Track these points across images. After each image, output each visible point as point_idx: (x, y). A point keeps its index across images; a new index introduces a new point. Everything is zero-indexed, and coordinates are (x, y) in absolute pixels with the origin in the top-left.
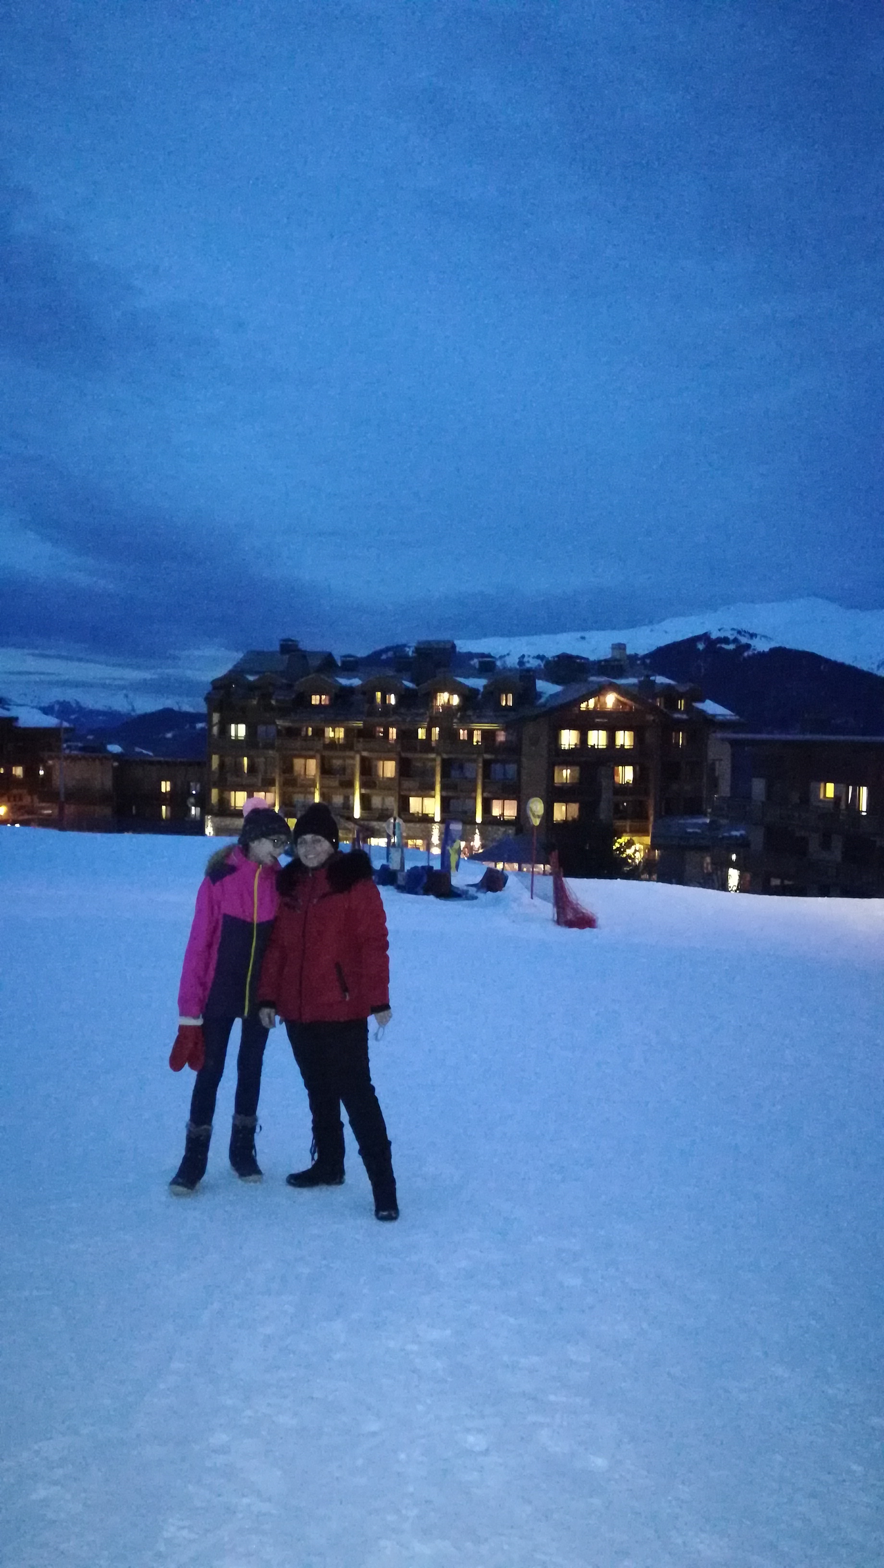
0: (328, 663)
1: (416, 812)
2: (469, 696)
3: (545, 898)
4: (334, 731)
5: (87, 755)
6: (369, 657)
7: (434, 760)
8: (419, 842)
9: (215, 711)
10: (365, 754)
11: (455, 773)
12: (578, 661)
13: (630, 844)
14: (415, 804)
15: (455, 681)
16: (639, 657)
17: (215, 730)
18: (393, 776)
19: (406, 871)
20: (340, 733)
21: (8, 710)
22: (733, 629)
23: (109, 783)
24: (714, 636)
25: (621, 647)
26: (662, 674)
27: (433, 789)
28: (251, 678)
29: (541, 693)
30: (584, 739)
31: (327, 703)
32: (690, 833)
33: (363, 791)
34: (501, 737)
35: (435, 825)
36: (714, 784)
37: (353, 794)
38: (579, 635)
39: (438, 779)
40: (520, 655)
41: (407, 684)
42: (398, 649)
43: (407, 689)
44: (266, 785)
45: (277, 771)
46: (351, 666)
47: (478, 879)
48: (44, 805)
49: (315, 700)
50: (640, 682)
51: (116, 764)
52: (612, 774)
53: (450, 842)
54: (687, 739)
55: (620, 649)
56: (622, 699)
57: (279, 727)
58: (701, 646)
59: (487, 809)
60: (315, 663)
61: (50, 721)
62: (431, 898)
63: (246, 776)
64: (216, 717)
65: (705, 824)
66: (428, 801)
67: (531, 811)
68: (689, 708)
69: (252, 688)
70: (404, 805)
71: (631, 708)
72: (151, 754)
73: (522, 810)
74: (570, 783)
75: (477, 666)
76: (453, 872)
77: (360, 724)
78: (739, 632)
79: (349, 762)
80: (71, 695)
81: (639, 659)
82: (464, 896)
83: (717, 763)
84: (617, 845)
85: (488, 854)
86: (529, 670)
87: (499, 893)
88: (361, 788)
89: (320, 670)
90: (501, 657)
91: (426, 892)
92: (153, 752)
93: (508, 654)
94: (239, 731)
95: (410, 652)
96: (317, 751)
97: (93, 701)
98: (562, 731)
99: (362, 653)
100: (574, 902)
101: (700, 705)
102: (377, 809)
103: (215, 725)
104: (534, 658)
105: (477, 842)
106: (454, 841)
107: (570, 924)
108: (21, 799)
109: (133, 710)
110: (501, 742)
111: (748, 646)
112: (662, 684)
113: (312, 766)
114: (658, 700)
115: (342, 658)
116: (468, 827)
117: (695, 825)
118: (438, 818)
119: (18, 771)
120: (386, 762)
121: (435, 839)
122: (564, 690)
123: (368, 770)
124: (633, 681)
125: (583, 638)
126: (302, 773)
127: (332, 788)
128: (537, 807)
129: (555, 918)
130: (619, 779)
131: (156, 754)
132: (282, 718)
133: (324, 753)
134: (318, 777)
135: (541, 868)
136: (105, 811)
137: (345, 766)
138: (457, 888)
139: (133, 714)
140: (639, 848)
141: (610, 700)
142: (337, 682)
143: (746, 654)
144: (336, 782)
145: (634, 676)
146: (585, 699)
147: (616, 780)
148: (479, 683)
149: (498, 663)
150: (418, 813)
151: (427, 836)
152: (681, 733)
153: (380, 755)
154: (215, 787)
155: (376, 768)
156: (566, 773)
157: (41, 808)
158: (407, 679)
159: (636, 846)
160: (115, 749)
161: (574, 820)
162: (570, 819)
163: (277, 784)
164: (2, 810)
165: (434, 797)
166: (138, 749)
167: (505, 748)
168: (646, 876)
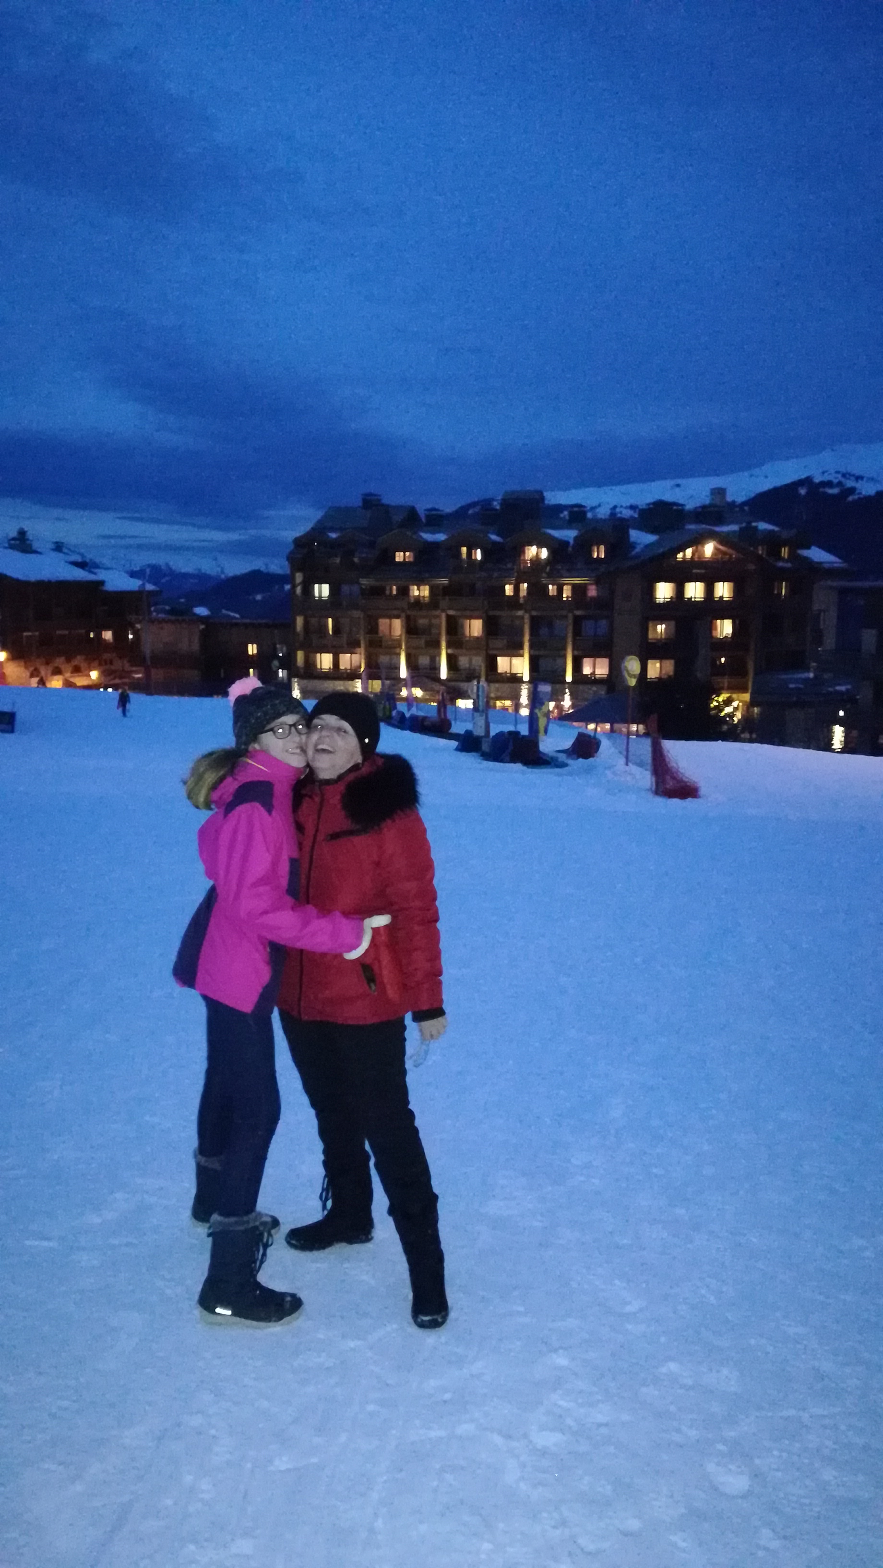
0: (411, 518)
1: (503, 672)
2: (558, 549)
3: (641, 764)
4: (419, 589)
5: (173, 618)
6: (457, 512)
7: (522, 618)
8: (508, 703)
9: (299, 570)
10: (451, 612)
11: (544, 631)
12: (675, 508)
13: (728, 702)
14: (503, 664)
15: (545, 534)
16: (737, 504)
17: (299, 590)
18: (479, 636)
19: (491, 737)
20: (425, 591)
21: (95, 574)
22: (837, 472)
23: (196, 647)
24: (817, 479)
25: (720, 492)
26: (763, 519)
27: (521, 647)
28: (333, 535)
29: (635, 543)
30: (680, 591)
31: (411, 559)
32: (792, 689)
33: (450, 651)
34: (592, 592)
35: (524, 685)
36: (818, 638)
37: (439, 655)
38: (673, 482)
39: (527, 638)
40: (611, 506)
41: (494, 537)
42: (486, 504)
43: (494, 543)
44: (351, 647)
45: (362, 632)
46: (435, 520)
47: (568, 744)
48: (134, 669)
49: (399, 557)
50: (741, 529)
51: (202, 627)
52: (711, 627)
53: (537, 705)
54: (791, 590)
55: (719, 493)
56: (720, 547)
57: (363, 587)
58: (803, 491)
59: (577, 668)
60: (397, 518)
61: (133, 584)
62: (519, 766)
63: (331, 637)
64: (299, 577)
65: (808, 679)
66: (516, 661)
67: (627, 671)
68: (793, 556)
69: (334, 545)
70: (492, 665)
71: (731, 555)
72: (237, 616)
73: (615, 668)
74: (665, 639)
75: (567, 517)
76: (542, 736)
77: (445, 581)
78: (844, 475)
79: (434, 621)
80: (160, 559)
81: (737, 506)
82: (553, 764)
83: (822, 614)
84: (715, 703)
85: (580, 715)
86: (622, 520)
87: (591, 759)
88: (448, 647)
89: (404, 524)
90: (593, 509)
91: (513, 760)
92: (239, 614)
93: (599, 506)
94: (323, 591)
95: (496, 505)
96: (403, 610)
97: (184, 564)
98: (657, 584)
100: (674, 770)
101: (805, 553)
102: (465, 670)
103: (299, 584)
104: (626, 508)
105: (567, 702)
106: (542, 704)
107: (670, 794)
108: (111, 663)
109: (223, 572)
110: (592, 598)
111: (852, 490)
112: (765, 530)
113: (397, 627)
114: (760, 548)
115: (426, 512)
116: (558, 686)
117: (797, 681)
118: (526, 678)
119: (108, 635)
120: (472, 620)
121: (524, 699)
122: (660, 539)
123: (454, 629)
124: (734, 528)
125: (678, 486)
126: (387, 632)
127: (417, 648)
128: (633, 665)
129: (654, 788)
130: (717, 633)
131: (242, 617)
132: (366, 576)
133: (409, 612)
134: (403, 637)
135: (634, 728)
136: (193, 675)
137: (431, 626)
138: (544, 754)
139: (223, 576)
140: (738, 705)
141: (709, 549)
142: (421, 537)
143: (850, 498)
144: (422, 642)
145: (736, 523)
146: (683, 549)
147: (714, 634)
148: (569, 535)
149: (589, 515)
150: (506, 673)
151: (515, 697)
152: (784, 583)
153: (468, 613)
154: (300, 648)
155: (462, 626)
156: (661, 628)
157: (132, 672)
158: (493, 533)
159: (735, 704)
160: (202, 611)
161: (670, 677)
162: (665, 677)
163: (362, 645)
164: (94, 675)
165: (522, 656)
166: (224, 611)
167: (597, 602)
168: (746, 735)
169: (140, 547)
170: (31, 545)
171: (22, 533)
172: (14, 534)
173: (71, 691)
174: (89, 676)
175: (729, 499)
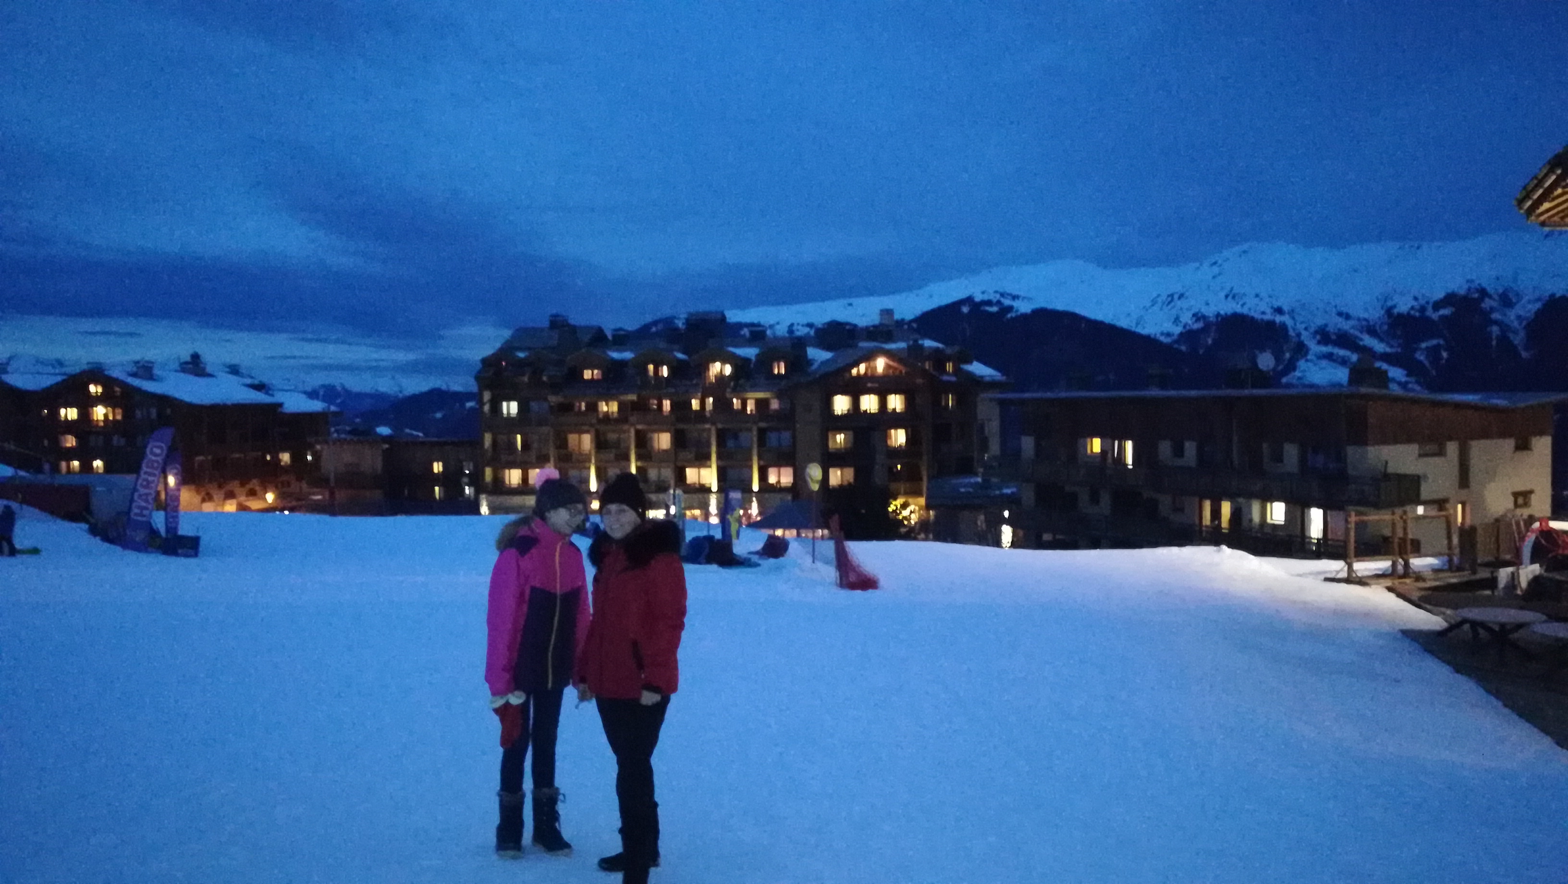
0: (598, 337)
1: (693, 483)
2: (741, 367)
3: (827, 563)
4: (607, 405)
5: (356, 438)
6: (639, 329)
7: (710, 430)
8: (697, 512)
9: (486, 389)
10: (640, 427)
11: (730, 443)
12: (848, 327)
13: (904, 506)
14: (692, 475)
15: (726, 350)
16: (907, 321)
17: (486, 408)
18: (668, 448)
20: (614, 407)
21: (272, 395)
22: (996, 292)
23: (379, 465)
24: (978, 298)
25: (889, 312)
26: (931, 337)
27: (708, 458)
28: (521, 355)
29: (813, 360)
30: (856, 403)
31: (600, 376)
32: (963, 493)
33: (640, 464)
34: (775, 405)
35: (713, 494)
36: (984, 445)
38: (846, 302)
39: (714, 449)
40: (789, 324)
41: (680, 356)
42: (668, 322)
43: (680, 361)
44: (541, 461)
45: (552, 446)
46: (622, 339)
47: (759, 546)
48: (315, 490)
49: (587, 374)
50: (909, 346)
51: (386, 446)
52: (886, 437)
53: (726, 513)
54: (958, 402)
55: (888, 314)
56: (891, 363)
57: (552, 404)
58: (965, 309)
59: (763, 477)
60: (586, 338)
61: (317, 406)
62: (714, 567)
63: (520, 453)
64: (487, 396)
65: (977, 483)
66: (704, 472)
67: (811, 477)
68: (957, 371)
69: (521, 365)
70: (681, 477)
71: (901, 372)
72: (421, 434)
73: (799, 476)
74: (845, 447)
75: (748, 335)
76: (734, 541)
77: (634, 397)
78: (1002, 295)
79: (625, 435)
80: (335, 379)
81: (906, 324)
82: (747, 564)
83: (987, 422)
84: (893, 507)
85: (768, 521)
86: (800, 339)
87: (781, 558)
88: (636, 461)
89: (591, 344)
90: (771, 326)
91: (710, 561)
92: (423, 432)
93: (778, 323)
94: (511, 408)
95: (680, 324)
96: (592, 425)
97: (357, 384)
98: (835, 396)
99: (631, 325)
100: (856, 565)
101: (968, 367)
102: (654, 481)
103: (486, 403)
104: (803, 325)
105: (755, 510)
106: (733, 510)
107: (853, 586)
108: (288, 485)
109: (401, 392)
110: (776, 411)
111: (1010, 309)
112: (930, 347)
113: (587, 441)
114: (927, 363)
115: (613, 332)
116: (746, 495)
117: (965, 486)
118: (715, 488)
119: (285, 457)
120: (661, 434)
121: (713, 508)
122: (834, 356)
123: (643, 442)
124: (902, 345)
125: (850, 305)
126: (577, 447)
127: (607, 462)
128: (815, 472)
129: (838, 581)
130: (892, 442)
131: (426, 435)
132: (555, 393)
133: (598, 427)
134: (593, 452)
135: (820, 532)
136: (377, 495)
137: (619, 441)
138: (740, 556)
139: (401, 395)
140: (914, 509)
141: (881, 364)
142: (608, 355)
143: (1009, 316)
144: (612, 456)
145: (903, 340)
146: (856, 364)
147: (889, 442)
148: (750, 352)
149: (769, 332)
150: (695, 484)
151: (704, 506)
152: (950, 396)
153: (655, 427)
154: (488, 465)
155: (651, 439)
156: (840, 438)
157: (310, 494)
158: (679, 351)
159: (912, 507)
160: (384, 431)
161: (850, 484)
162: (845, 483)
163: (552, 460)
164: (270, 497)
165: (710, 467)
166: (408, 431)
167: (779, 416)
168: (922, 536)
169: (314, 367)
170: (204, 369)
171: (196, 357)
172: (186, 357)
173: (245, 515)
174: (265, 499)
175: (897, 316)
